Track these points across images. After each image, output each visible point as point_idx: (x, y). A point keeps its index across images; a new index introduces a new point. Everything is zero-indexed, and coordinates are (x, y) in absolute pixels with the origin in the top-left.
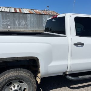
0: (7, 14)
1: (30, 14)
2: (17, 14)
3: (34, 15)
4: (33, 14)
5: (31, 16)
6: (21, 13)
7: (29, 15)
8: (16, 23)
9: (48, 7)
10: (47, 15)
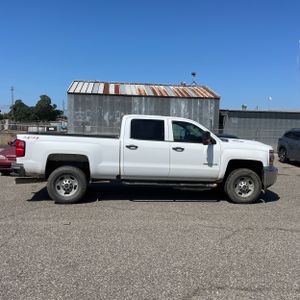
0: (87, 99)
1: (140, 96)
2: (108, 99)
3: (149, 99)
4: (146, 96)
5: (141, 102)
6: (117, 95)
7: (136, 100)
8: (106, 118)
9: (194, 74)
10: (184, 98)
